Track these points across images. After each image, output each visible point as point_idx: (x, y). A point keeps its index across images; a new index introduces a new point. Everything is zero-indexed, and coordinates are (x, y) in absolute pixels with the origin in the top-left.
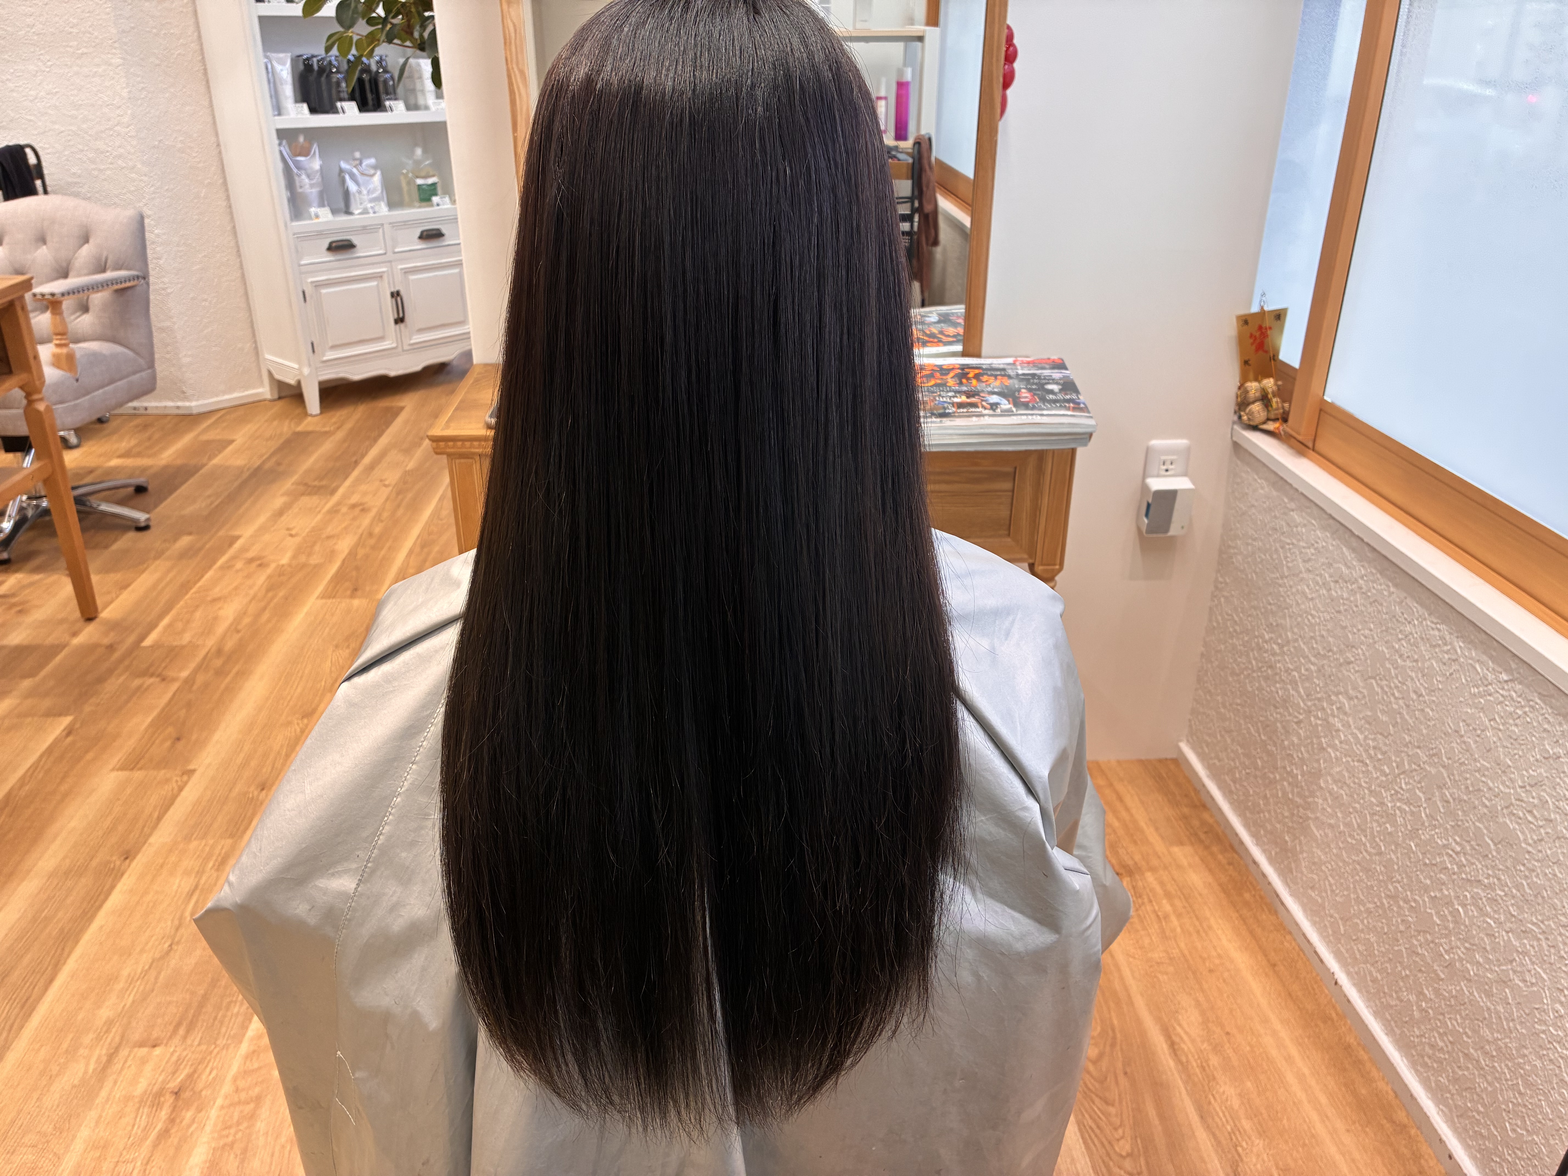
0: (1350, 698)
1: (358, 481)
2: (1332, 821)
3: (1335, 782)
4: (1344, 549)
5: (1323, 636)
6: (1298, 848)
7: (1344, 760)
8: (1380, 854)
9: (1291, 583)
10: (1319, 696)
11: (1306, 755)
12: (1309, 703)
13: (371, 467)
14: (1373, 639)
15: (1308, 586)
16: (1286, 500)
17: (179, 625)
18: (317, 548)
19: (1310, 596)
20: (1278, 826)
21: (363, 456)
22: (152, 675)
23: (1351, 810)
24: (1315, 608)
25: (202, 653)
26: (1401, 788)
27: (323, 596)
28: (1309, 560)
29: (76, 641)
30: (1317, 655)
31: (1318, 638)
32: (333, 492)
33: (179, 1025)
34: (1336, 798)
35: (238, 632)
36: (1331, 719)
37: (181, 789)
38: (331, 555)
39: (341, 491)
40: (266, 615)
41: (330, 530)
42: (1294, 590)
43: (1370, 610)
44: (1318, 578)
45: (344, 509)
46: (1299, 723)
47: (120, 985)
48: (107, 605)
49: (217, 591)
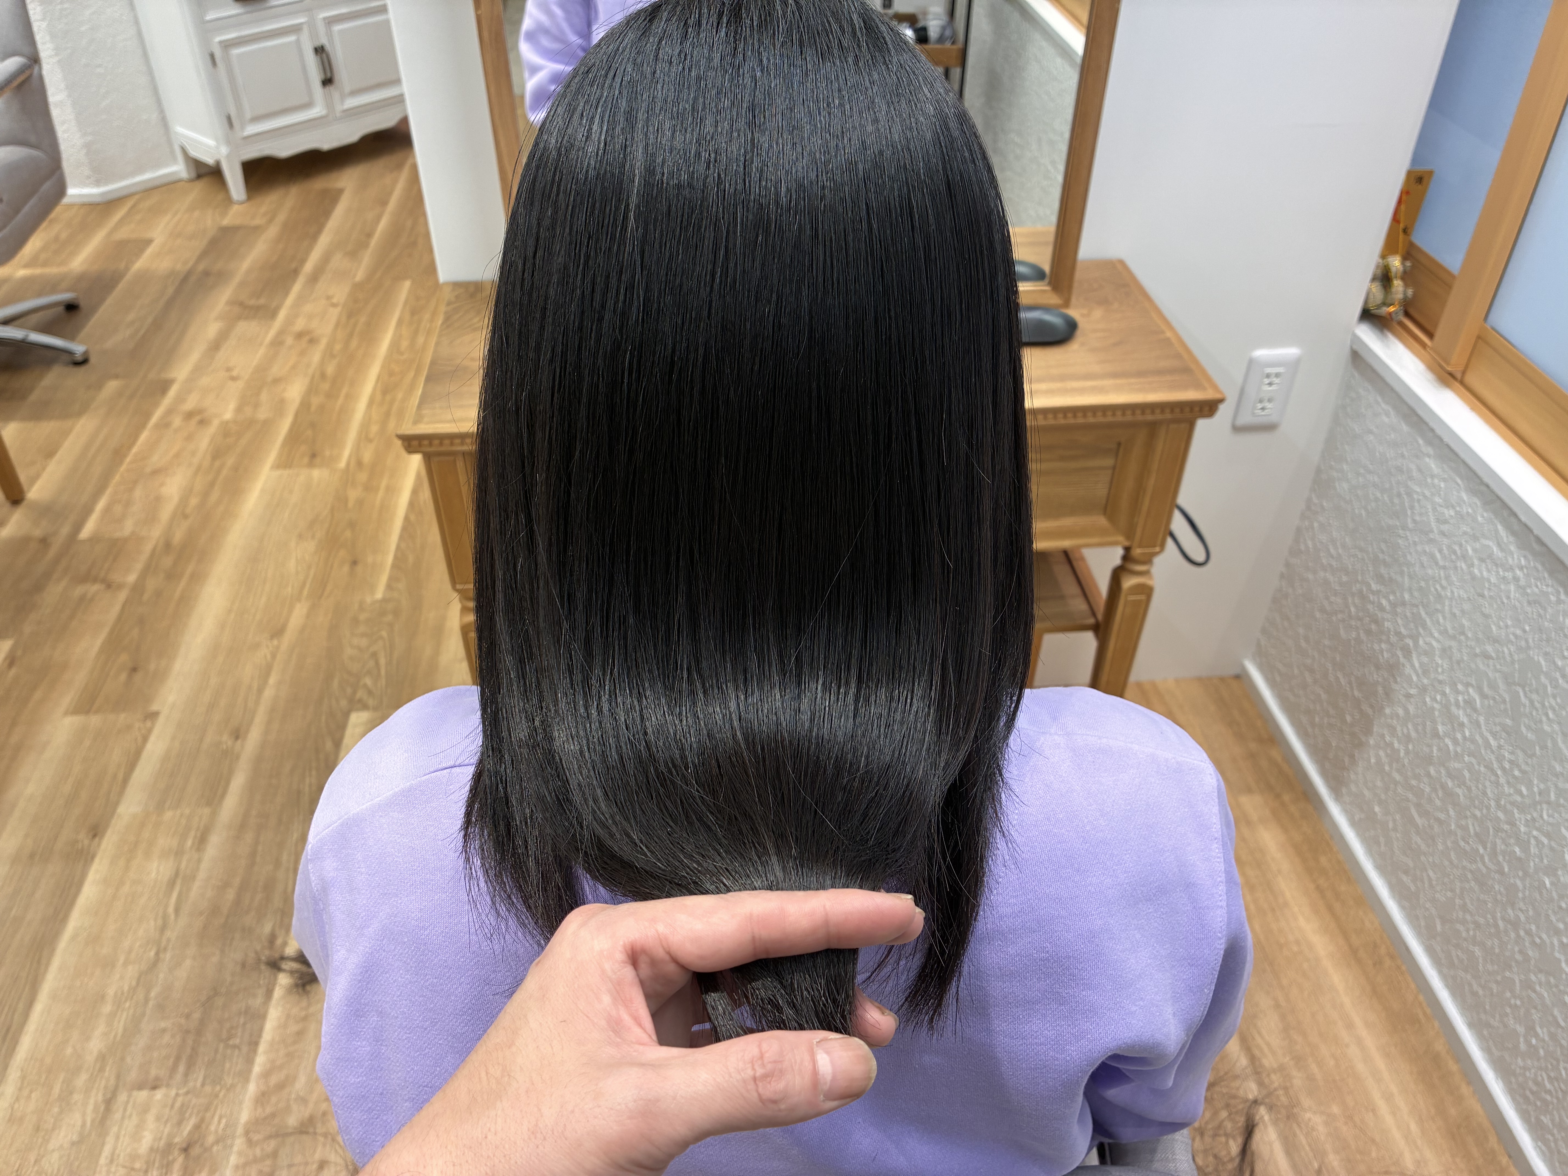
0: (1483, 696)
1: (301, 300)
2: (1442, 816)
3: (1450, 775)
4: (1500, 527)
5: (1454, 615)
6: (1391, 825)
7: (1466, 758)
8: (1501, 872)
9: (1417, 540)
10: (1441, 677)
11: (1413, 734)
12: (1425, 681)
13: (314, 278)
14: (1527, 641)
15: (1440, 551)
16: (1421, 442)
17: (118, 509)
18: (264, 396)
19: (1441, 563)
20: (1366, 792)
21: (303, 261)
22: (95, 580)
23: (1468, 813)
24: (1447, 578)
25: (148, 548)
26: (1541, 817)
27: (278, 466)
28: (1446, 522)
29: (4, 533)
30: (1444, 632)
31: (1448, 615)
32: (273, 314)
33: (178, 1058)
34: (1449, 794)
35: (185, 517)
36: (1454, 709)
37: (145, 739)
38: (280, 406)
39: (282, 314)
40: (214, 496)
41: (276, 370)
42: (1419, 548)
43: (1529, 609)
44: (1457, 548)
45: (289, 340)
46: (1408, 696)
47: (107, 1008)
48: (33, 480)
49: (156, 460)
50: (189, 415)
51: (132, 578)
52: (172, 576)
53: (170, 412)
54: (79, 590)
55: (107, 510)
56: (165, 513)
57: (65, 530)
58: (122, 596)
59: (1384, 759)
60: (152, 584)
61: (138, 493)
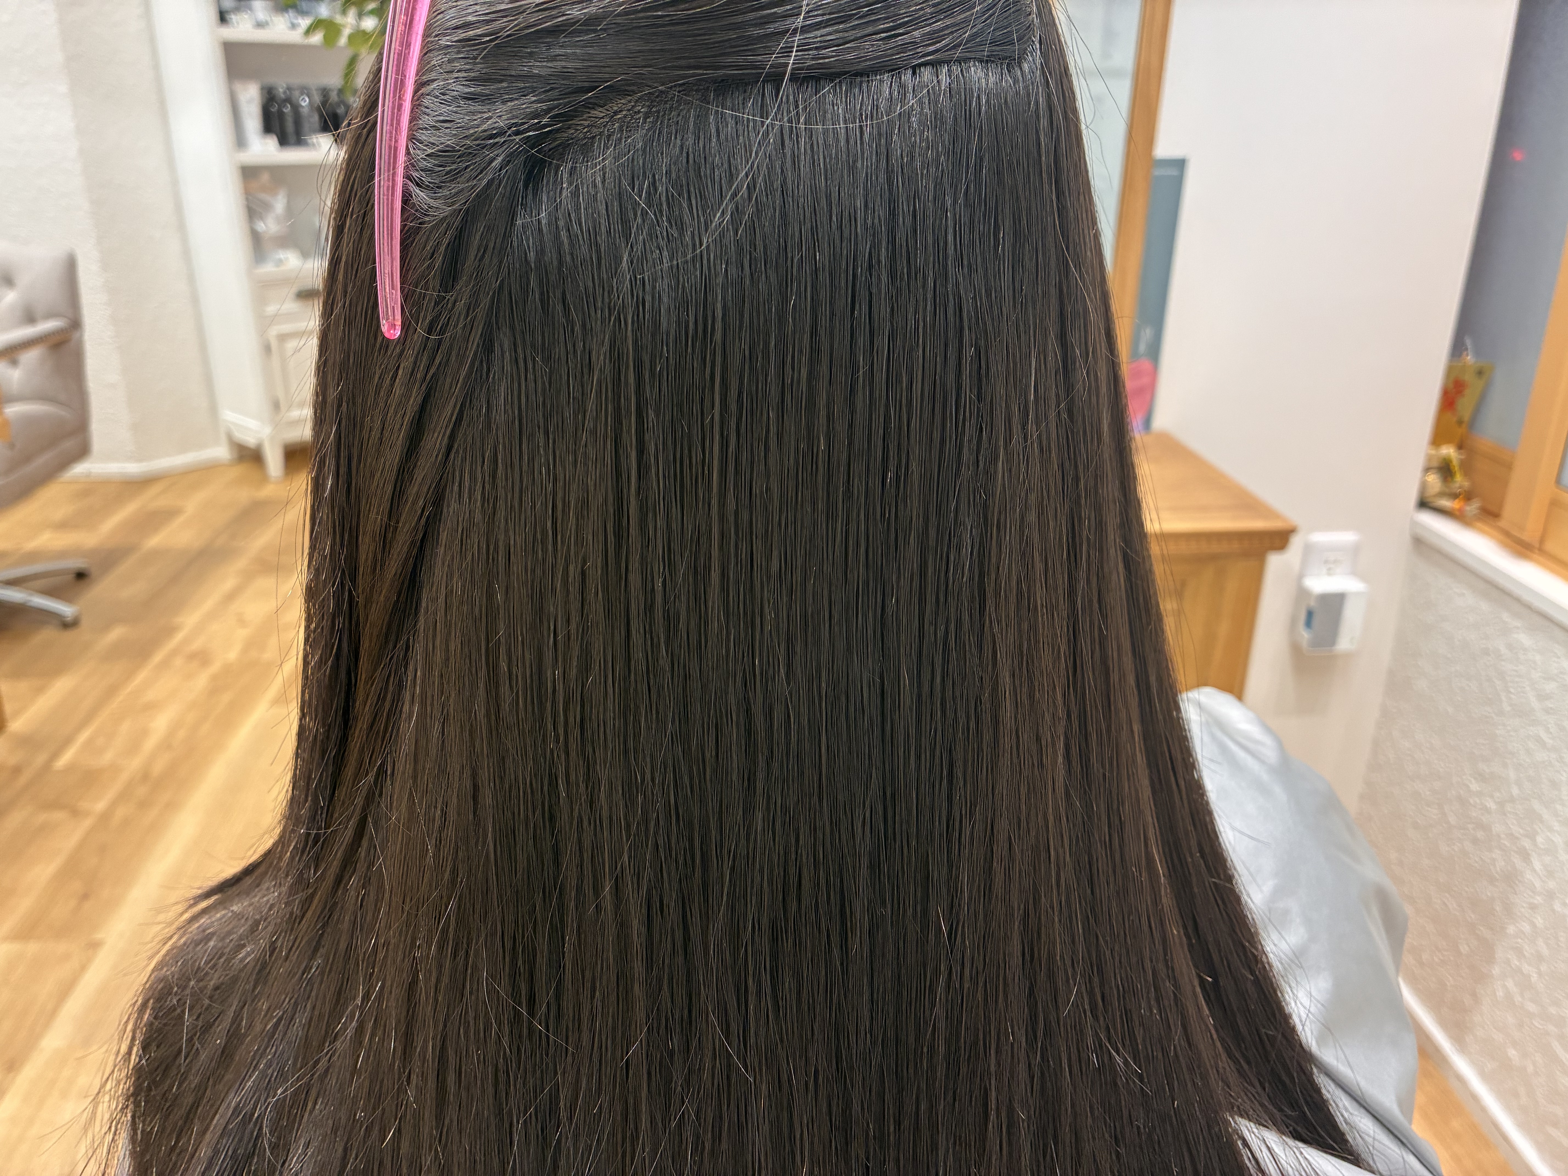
6: (1531, 1070)
9: (1517, 724)
11: (1545, 952)
12: (1552, 884)
16: (1506, 616)
17: (101, 741)
20: (1496, 1035)
22: (62, 808)
25: (125, 778)
35: (170, 749)
37: (84, 969)
40: (205, 729)
42: (1521, 733)
48: (17, 713)
49: (150, 695)
50: (192, 657)
51: (100, 806)
52: (144, 805)
53: (174, 653)
54: (42, 817)
55: (90, 742)
56: (150, 744)
57: (40, 759)
58: (87, 823)
59: (1514, 989)
60: (120, 813)
61: (126, 727)
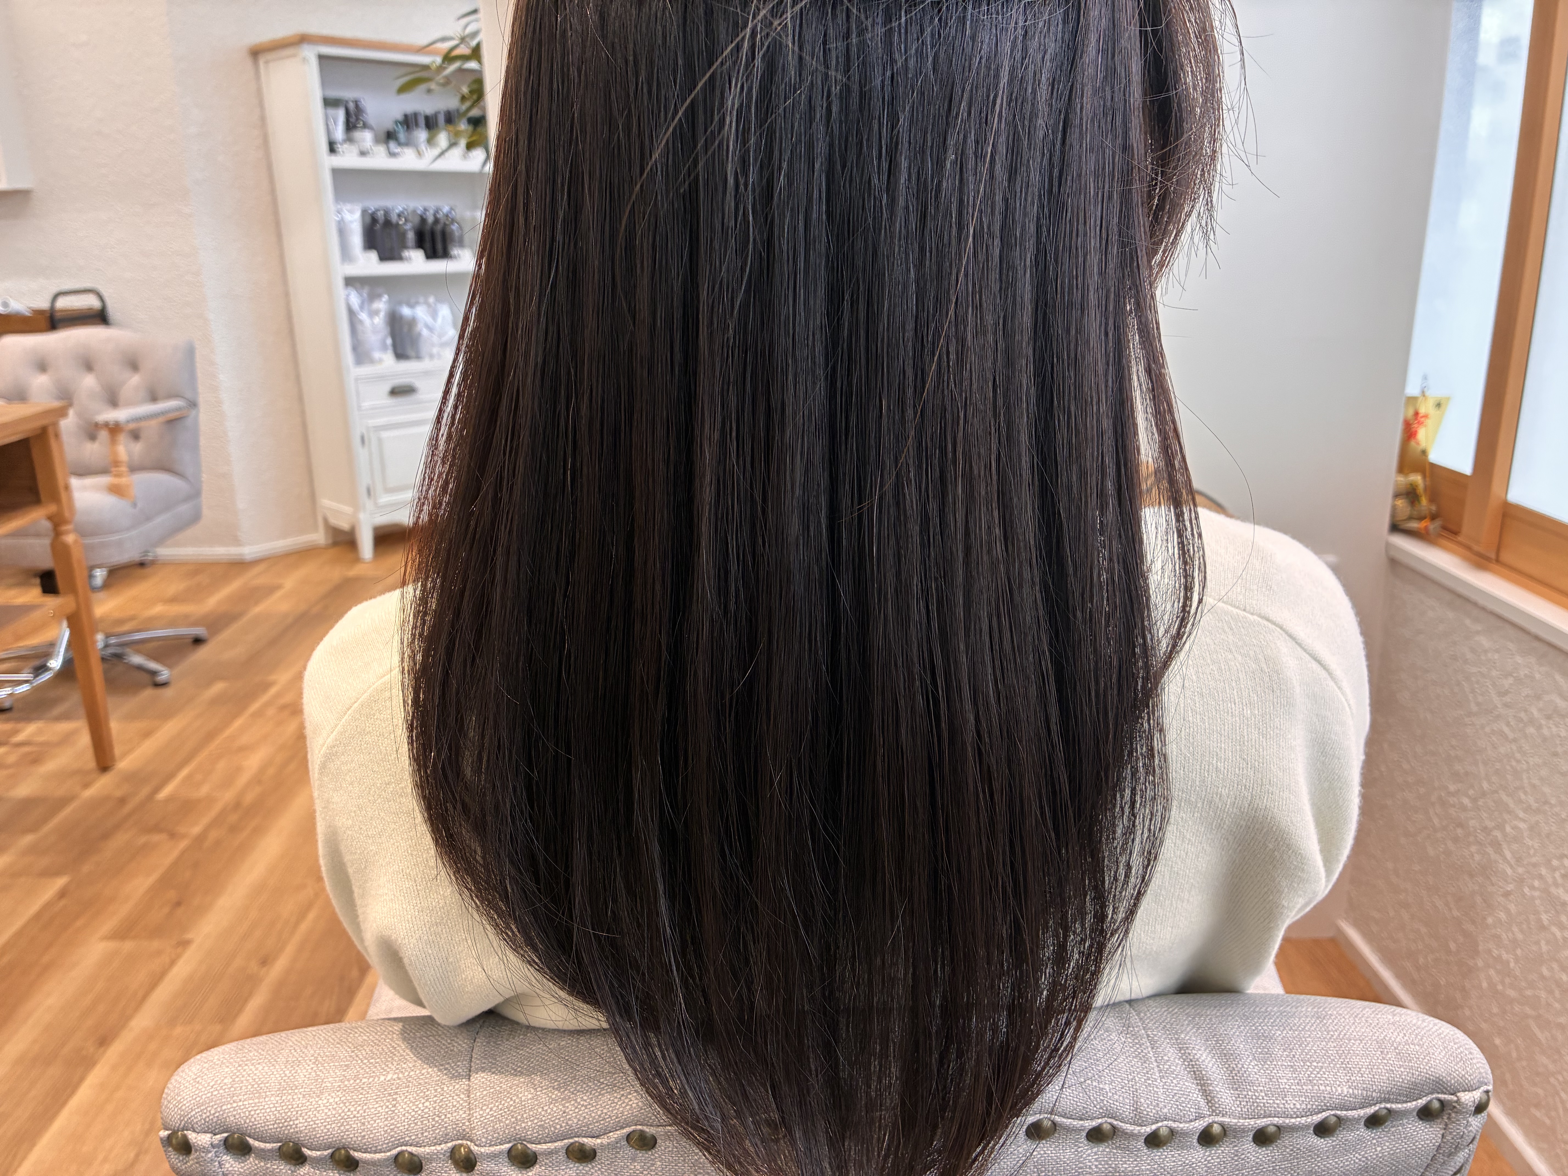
12: (1520, 870)
24: (1520, 749)
29: (88, 793)
31: (1528, 789)
35: (260, 783)
37: (174, 963)
44: (1522, 715)
49: (245, 739)
50: (283, 708)
51: (196, 830)
52: (235, 829)
53: (267, 705)
54: (144, 839)
55: (190, 777)
56: (243, 779)
57: (145, 791)
58: (184, 843)
59: (1496, 978)
60: (213, 835)
61: (221, 765)
